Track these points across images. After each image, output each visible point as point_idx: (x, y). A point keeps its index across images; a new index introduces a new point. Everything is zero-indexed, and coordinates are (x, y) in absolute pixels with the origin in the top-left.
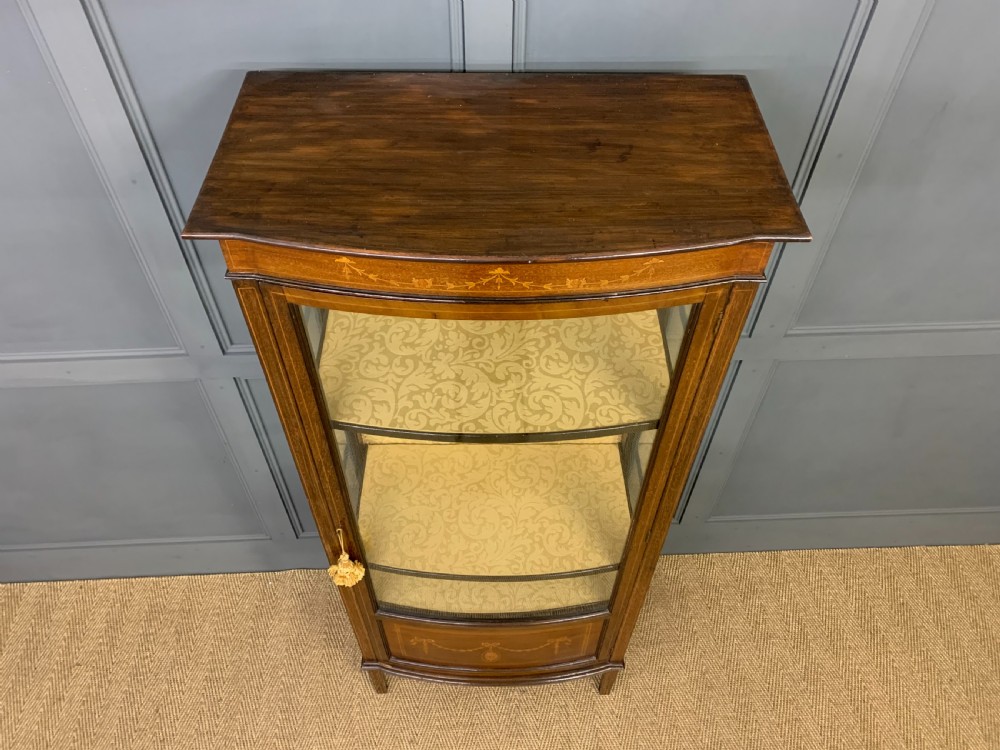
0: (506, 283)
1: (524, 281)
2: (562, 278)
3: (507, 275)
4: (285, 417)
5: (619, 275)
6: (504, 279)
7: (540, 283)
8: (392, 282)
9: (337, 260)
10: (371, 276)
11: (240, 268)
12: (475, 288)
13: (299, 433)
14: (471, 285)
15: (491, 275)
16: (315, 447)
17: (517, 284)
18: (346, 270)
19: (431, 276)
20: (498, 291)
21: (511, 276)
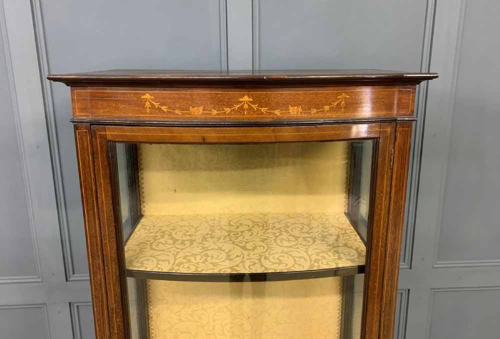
0: (250, 108)
1: (262, 107)
2: (285, 106)
3: (251, 102)
4: (92, 257)
5: (323, 105)
6: (249, 105)
7: (272, 109)
8: (177, 112)
9: (143, 97)
10: (164, 108)
11: (81, 114)
12: (230, 113)
13: (100, 276)
14: (228, 110)
15: (241, 102)
16: (110, 291)
17: (258, 109)
18: (148, 104)
19: (202, 104)
20: (246, 116)
21: (253, 103)
